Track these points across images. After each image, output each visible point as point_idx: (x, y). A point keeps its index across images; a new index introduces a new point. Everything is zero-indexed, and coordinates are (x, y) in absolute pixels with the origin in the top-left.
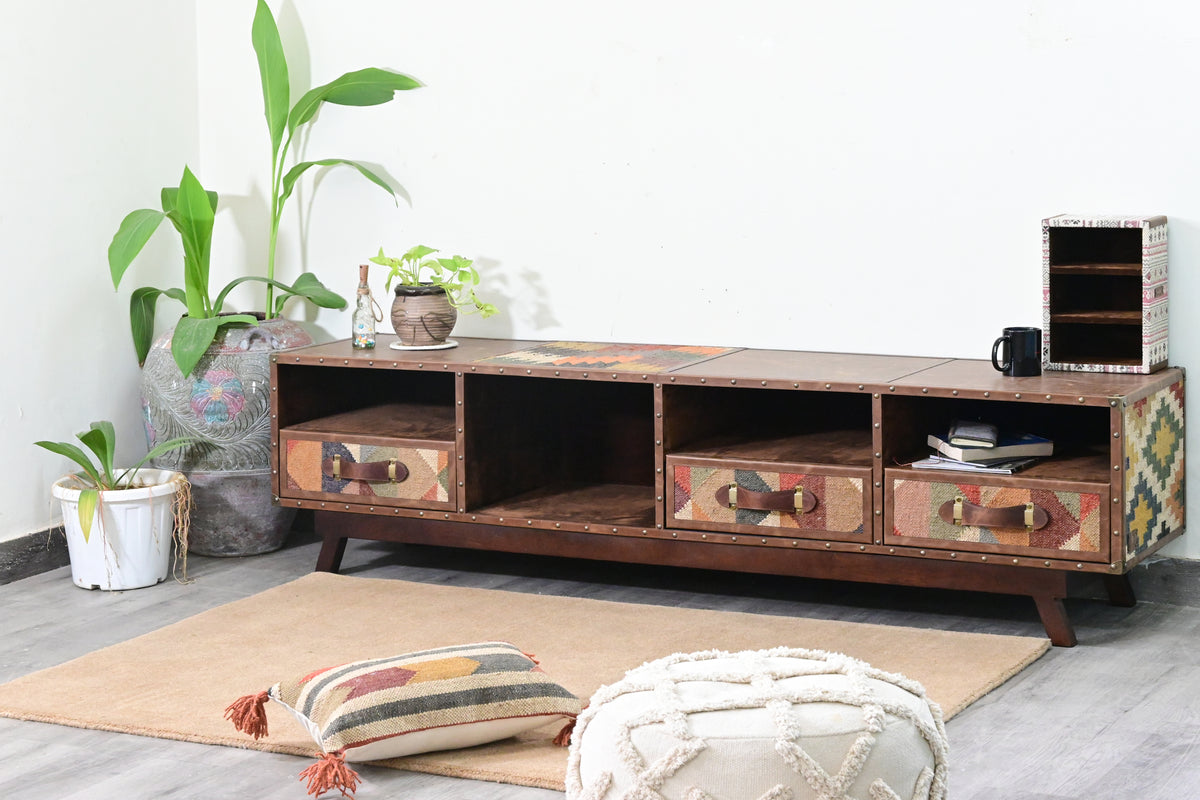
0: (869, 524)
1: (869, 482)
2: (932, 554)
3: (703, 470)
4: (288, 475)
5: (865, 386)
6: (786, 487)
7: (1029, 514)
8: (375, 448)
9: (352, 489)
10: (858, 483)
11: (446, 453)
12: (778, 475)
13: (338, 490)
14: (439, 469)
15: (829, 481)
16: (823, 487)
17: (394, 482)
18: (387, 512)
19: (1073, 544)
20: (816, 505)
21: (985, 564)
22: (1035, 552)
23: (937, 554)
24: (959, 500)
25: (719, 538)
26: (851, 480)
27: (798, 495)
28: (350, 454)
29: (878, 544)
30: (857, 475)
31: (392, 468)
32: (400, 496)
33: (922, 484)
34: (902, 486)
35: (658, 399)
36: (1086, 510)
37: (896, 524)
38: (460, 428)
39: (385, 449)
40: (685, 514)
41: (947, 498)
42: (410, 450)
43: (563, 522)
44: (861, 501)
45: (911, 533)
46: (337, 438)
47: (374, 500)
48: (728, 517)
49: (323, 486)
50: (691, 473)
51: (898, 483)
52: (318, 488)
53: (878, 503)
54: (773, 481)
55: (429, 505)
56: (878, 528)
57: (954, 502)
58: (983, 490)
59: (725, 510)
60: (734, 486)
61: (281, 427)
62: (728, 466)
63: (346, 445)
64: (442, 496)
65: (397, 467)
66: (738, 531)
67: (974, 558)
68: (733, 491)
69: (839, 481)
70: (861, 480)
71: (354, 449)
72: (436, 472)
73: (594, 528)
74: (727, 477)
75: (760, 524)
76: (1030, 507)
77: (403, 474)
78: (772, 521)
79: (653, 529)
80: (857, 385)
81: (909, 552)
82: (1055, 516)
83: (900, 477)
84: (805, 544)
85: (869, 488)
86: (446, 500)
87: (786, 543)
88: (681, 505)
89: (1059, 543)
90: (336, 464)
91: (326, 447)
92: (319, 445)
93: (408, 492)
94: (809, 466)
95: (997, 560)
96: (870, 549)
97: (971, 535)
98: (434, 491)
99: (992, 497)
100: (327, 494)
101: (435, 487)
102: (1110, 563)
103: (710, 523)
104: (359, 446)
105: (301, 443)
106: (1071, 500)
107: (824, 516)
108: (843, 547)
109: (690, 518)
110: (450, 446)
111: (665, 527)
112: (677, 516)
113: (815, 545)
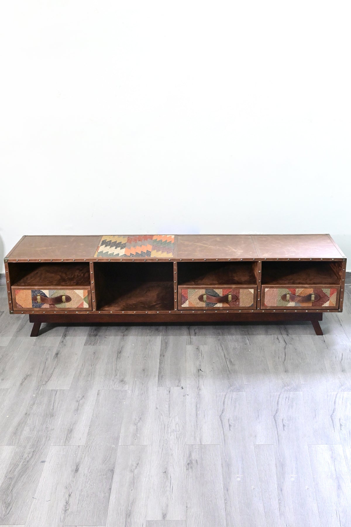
0: (256, 303)
1: (256, 290)
2: (278, 311)
3: (193, 290)
4: (16, 303)
5: (255, 259)
6: (225, 294)
7: (313, 296)
8: (55, 291)
9: (46, 306)
10: (252, 291)
11: (87, 291)
12: (222, 290)
13: (40, 307)
14: (84, 297)
15: (241, 291)
16: (239, 293)
17: (64, 302)
18: (62, 313)
19: (327, 304)
20: (236, 298)
21: (296, 313)
22: (313, 308)
23: (280, 311)
24: (288, 294)
25: (199, 312)
26: (250, 290)
27: (230, 296)
28: (44, 293)
29: (259, 310)
30: (251, 288)
31: (64, 297)
32: (67, 307)
33: (275, 289)
34: (268, 291)
35: (175, 267)
36: (332, 294)
37: (265, 303)
38: (93, 282)
39: (60, 291)
40: (186, 305)
41: (284, 293)
42: (71, 291)
43: (137, 311)
44: (253, 296)
45: (270, 305)
46: (38, 289)
47: (56, 309)
48: (203, 305)
49: (33, 306)
50: (188, 292)
51: (266, 290)
52: (31, 306)
53: (259, 297)
54: (220, 292)
55: (80, 309)
56: (259, 304)
57: (286, 294)
58: (297, 290)
59: (201, 303)
60: (205, 295)
61: (11, 286)
62: (203, 288)
63: (42, 291)
64: (86, 306)
65: (66, 297)
66: (206, 309)
67: (292, 311)
68: (205, 297)
69: (246, 290)
70: (253, 290)
71: (46, 292)
72: (83, 297)
73: (150, 312)
74: (202, 292)
75: (215, 306)
76: (313, 294)
77: (68, 299)
78: (219, 305)
79: (173, 311)
80: (253, 259)
81: (269, 311)
82: (321, 296)
83: (267, 287)
84: (232, 312)
85: (256, 292)
86: (88, 307)
87: (225, 312)
88: (184, 302)
89: (322, 304)
90: (39, 297)
91: (33, 292)
92: (30, 291)
93: (71, 305)
94: (234, 286)
95: (300, 311)
96: (256, 311)
97: (292, 304)
98: (82, 304)
99: (300, 292)
100: (35, 309)
101: (83, 303)
102: (339, 309)
103: (195, 307)
104: (48, 291)
105: (22, 291)
106: (327, 291)
107: (239, 302)
108: (245, 311)
109: (188, 306)
110: (88, 288)
111: (178, 310)
112: (183, 306)
113: (236, 312)
